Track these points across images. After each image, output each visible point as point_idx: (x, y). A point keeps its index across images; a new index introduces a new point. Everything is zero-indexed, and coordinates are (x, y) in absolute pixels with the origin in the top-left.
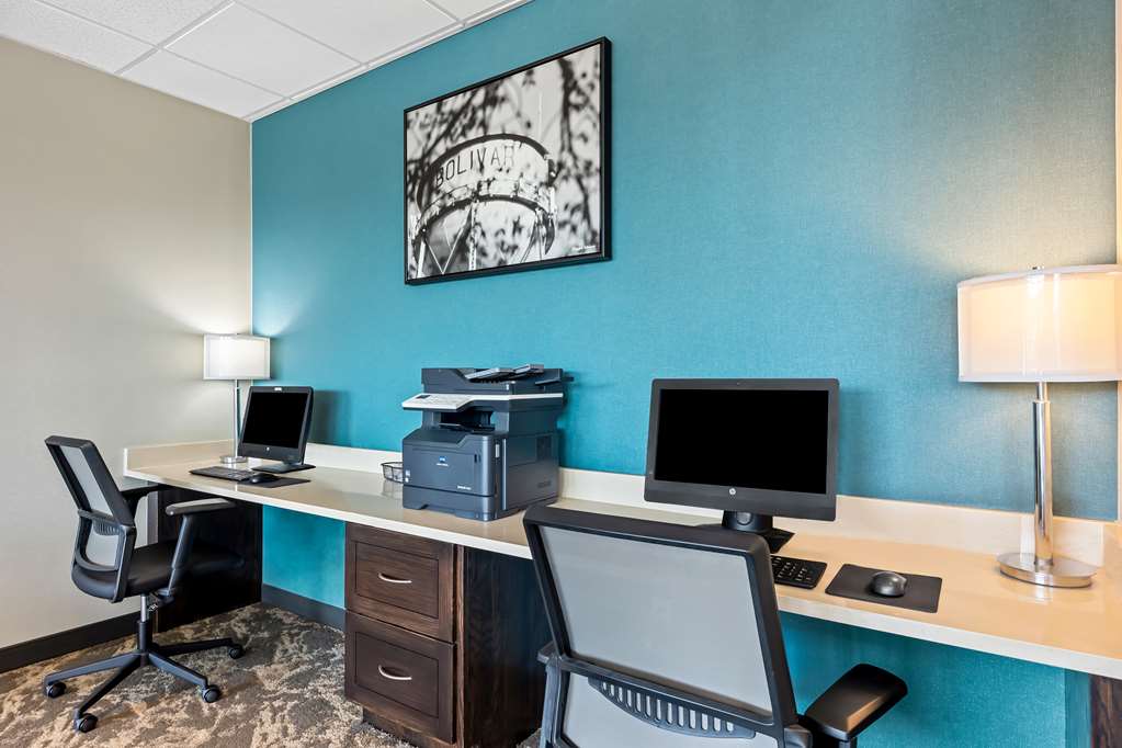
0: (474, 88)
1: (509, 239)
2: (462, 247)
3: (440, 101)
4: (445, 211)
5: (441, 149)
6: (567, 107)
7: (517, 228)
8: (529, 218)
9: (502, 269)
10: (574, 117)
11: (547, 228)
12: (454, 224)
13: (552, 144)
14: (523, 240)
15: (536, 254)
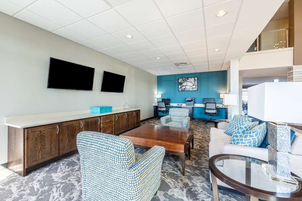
0: (186, 78)
1: (189, 89)
2: (185, 89)
3: (182, 78)
4: (183, 86)
5: (183, 82)
6: (194, 81)
7: (190, 88)
8: (191, 88)
9: (189, 91)
10: (195, 82)
11: (193, 88)
12: (184, 87)
13: (193, 83)
14: (191, 89)
15: (192, 90)
